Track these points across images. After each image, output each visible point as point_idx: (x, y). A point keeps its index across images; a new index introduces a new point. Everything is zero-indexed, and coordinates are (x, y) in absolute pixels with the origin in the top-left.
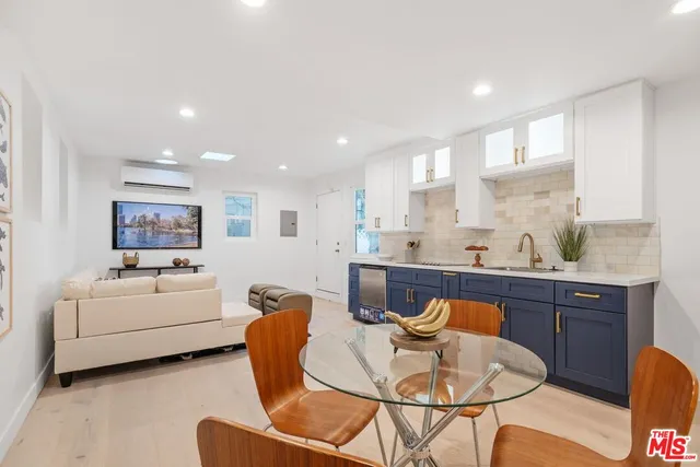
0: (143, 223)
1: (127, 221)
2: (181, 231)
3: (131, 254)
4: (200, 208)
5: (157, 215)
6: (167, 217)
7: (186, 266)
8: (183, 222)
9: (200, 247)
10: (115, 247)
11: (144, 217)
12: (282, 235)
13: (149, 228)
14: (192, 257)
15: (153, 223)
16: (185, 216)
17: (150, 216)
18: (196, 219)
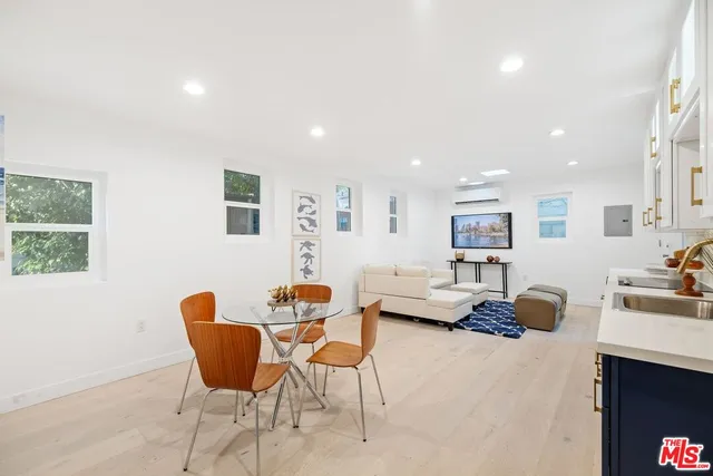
0: (469, 230)
1: (460, 229)
2: (495, 234)
3: (460, 251)
4: (510, 214)
5: (478, 223)
6: (485, 223)
7: (497, 263)
8: (497, 228)
9: (510, 247)
10: (453, 247)
11: (470, 225)
12: (607, 234)
13: (473, 233)
14: (503, 255)
15: (476, 229)
16: (498, 222)
17: (473, 224)
18: (507, 224)
